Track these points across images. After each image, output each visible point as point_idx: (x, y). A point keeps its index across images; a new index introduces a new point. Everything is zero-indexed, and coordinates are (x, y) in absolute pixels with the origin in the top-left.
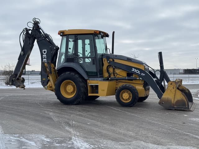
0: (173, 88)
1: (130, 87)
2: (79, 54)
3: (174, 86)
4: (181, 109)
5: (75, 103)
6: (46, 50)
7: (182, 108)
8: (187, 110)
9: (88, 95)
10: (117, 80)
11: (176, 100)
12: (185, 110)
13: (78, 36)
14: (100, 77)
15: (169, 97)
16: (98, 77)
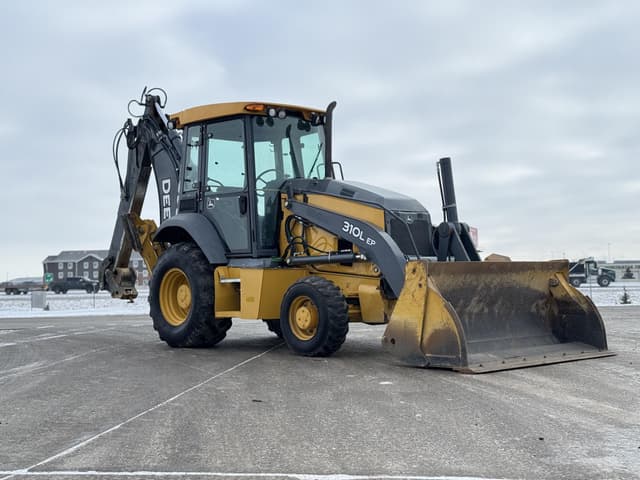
0: (420, 285)
1: (314, 286)
2: (209, 183)
3: (421, 279)
4: (443, 365)
5: (191, 341)
6: (168, 181)
7: (447, 359)
8: (460, 368)
9: (214, 314)
10: (312, 263)
11: (429, 330)
12: (455, 368)
13: (209, 126)
14: (259, 257)
15: (410, 320)
16: (252, 257)
